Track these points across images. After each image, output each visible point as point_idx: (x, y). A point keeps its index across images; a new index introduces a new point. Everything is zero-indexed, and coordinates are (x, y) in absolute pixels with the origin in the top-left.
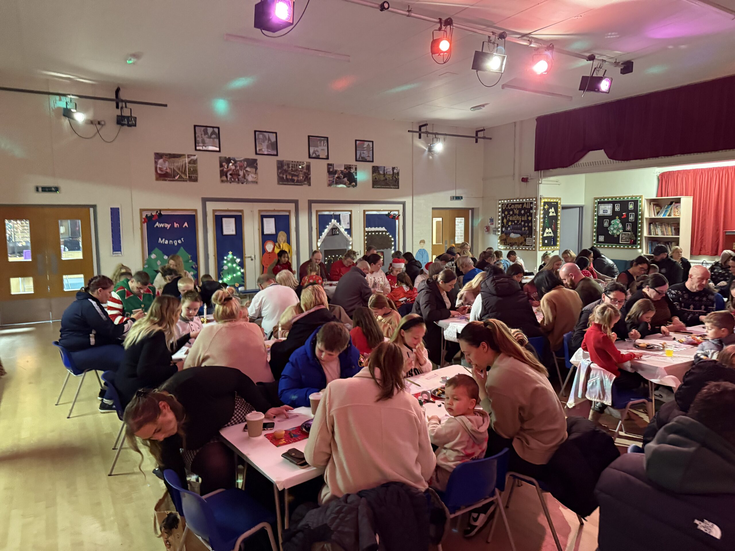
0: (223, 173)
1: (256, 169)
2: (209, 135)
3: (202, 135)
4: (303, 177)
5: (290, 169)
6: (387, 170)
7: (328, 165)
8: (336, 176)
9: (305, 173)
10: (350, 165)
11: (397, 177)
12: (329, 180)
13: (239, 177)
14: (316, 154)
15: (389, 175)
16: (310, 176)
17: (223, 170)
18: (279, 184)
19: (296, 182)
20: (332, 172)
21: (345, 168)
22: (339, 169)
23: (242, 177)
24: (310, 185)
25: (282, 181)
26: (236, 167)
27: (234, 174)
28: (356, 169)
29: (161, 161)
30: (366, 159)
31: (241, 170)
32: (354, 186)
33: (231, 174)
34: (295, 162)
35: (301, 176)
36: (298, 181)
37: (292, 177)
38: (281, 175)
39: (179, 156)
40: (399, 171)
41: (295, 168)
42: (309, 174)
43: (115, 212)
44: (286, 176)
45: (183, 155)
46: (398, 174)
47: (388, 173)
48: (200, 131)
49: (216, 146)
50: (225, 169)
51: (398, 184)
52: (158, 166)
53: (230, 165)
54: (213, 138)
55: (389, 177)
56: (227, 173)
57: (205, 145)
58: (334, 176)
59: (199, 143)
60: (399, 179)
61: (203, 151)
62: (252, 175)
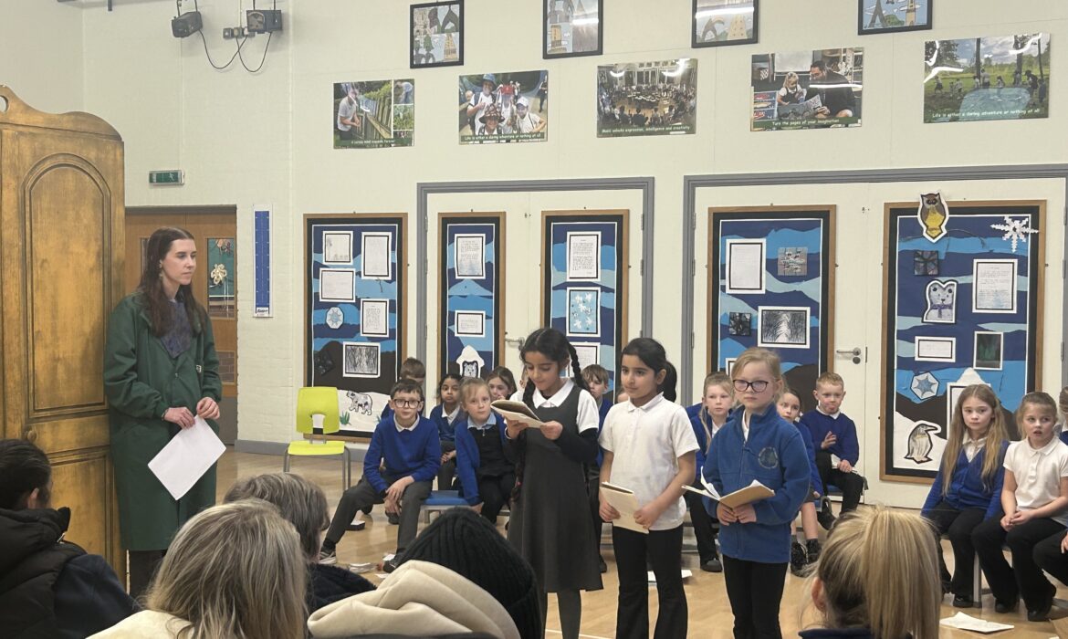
0: (466, 119)
1: (543, 96)
2: (441, 24)
3: (425, 27)
4: (671, 108)
5: (634, 87)
6: (989, 49)
7: (756, 59)
8: (783, 92)
9: (678, 94)
10: (836, 51)
11: (1036, 72)
12: (757, 111)
14: (714, 31)
15: (1002, 67)
16: (692, 102)
17: (466, 109)
18: (600, 134)
19: (650, 125)
20: (766, 80)
21: (814, 65)
22: (791, 69)
23: (508, 124)
24: (691, 131)
25: (610, 124)
26: (494, 98)
27: (490, 117)
28: (858, 61)
29: (344, 101)
30: (900, 22)
31: (507, 106)
32: (846, 122)
33: (482, 120)
34: (649, 65)
35: (666, 106)
36: (655, 122)
37: (638, 111)
38: (607, 109)
39: (380, 84)
40: (1048, 49)
41: (647, 82)
42: (691, 98)
43: (262, 220)
44: (622, 109)
45: (389, 82)
46: (1043, 59)
47: (994, 63)
48: (422, 18)
49: (454, 52)
50: (470, 108)
51: (1041, 101)
52: (340, 114)
53: (482, 95)
54: (449, 32)
55: (999, 78)
56: (474, 118)
57: (432, 52)
58: (774, 95)
59: (418, 48)
60: (1048, 79)
61: (427, 65)
62: (532, 116)
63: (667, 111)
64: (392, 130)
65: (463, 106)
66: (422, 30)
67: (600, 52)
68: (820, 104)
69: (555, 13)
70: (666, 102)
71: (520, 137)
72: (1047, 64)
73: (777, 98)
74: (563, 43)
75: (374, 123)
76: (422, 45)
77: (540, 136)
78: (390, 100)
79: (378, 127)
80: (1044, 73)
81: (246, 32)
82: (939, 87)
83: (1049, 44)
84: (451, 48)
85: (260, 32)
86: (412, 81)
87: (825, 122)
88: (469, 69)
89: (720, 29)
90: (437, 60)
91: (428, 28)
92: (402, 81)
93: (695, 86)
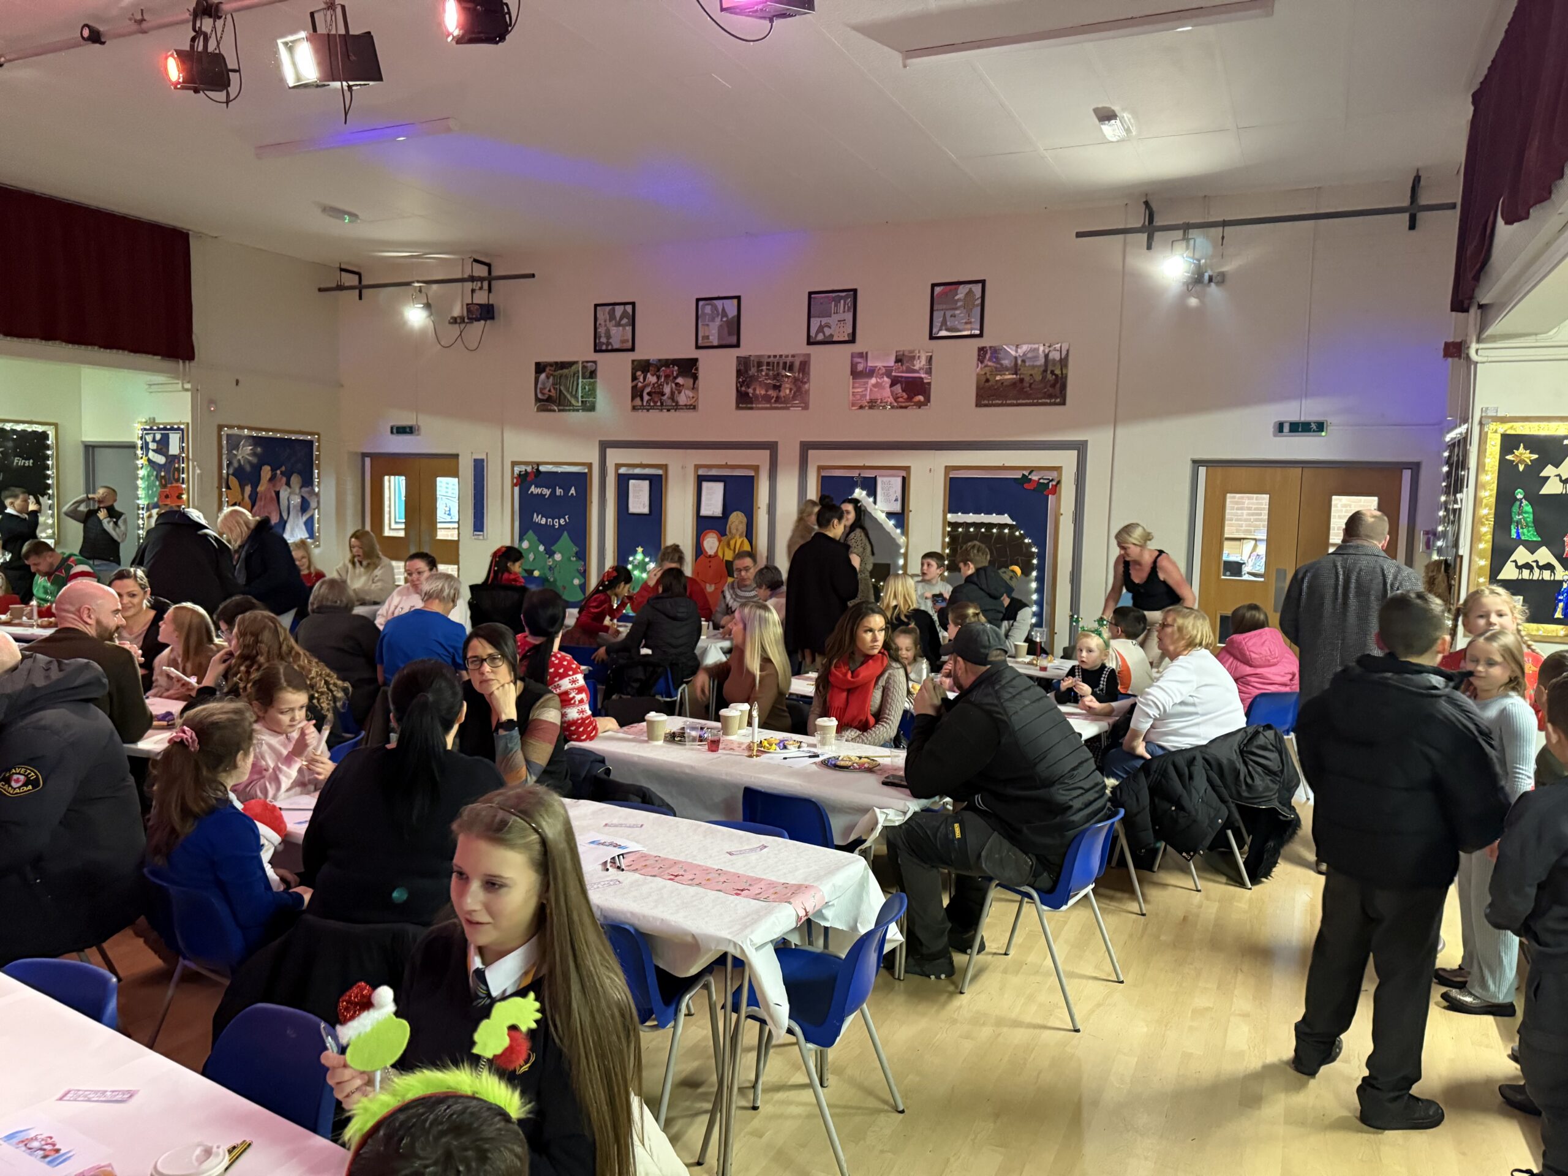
0: (637, 393)
1: (695, 378)
2: (618, 319)
3: (605, 321)
4: (791, 390)
5: (764, 373)
6: (1025, 354)
8: (874, 380)
9: (796, 379)
10: (913, 352)
11: (1058, 372)
12: (853, 395)
13: (665, 398)
14: (824, 334)
15: (1034, 367)
16: (806, 386)
17: (636, 385)
18: (738, 408)
19: (776, 401)
20: (861, 372)
21: (897, 361)
22: (879, 364)
23: (668, 398)
24: (806, 407)
25: (745, 401)
26: (658, 378)
27: (655, 392)
28: (930, 360)
29: (543, 376)
30: (961, 332)
31: (667, 384)
32: (920, 405)
33: (649, 394)
34: (775, 356)
35: (786, 388)
36: (778, 399)
37: (767, 391)
38: (743, 389)
39: (570, 364)
40: (1067, 354)
41: (773, 370)
42: (805, 383)
43: (479, 467)
44: (755, 390)
45: (576, 363)
46: (1064, 362)
47: (1027, 364)
48: (602, 314)
49: (628, 341)
50: (640, 385)
51: (1061, 393)
52: (539, 386)
53: (649, 375)
54: (624, 326)
55: (1031, 375)
56: (642, 392)
57: (611, 341)
58: (867, 383)
59: (600, 337)
60: (1066, 377)
61: (607, 351)
62: (687, 392)
63: (788, 391)
64: (580, 399)
65: (635, 383)
66: (603, 323)
67: (738, 345)
68: (900, 391)
69: (704, 314)
70: (787, 386)
71: (677, 407)
72: (1066, 366)
73: (869, 385)
74: (711, 338)
75: (566, 393)
76: (603, 335)
77: (693, 407)
78: (578, 377)
79: (569, 396)
80: (1064, 372)
81: (466, 320)
82: (987, 380)
83: (1068, 351)
84: (625, 338)
85: (478, 320)
86: (595, 362)
87: (903, 404)
88: (639, 355)
89: (827, 331)
90: (616, 346)
91: (608, 322)
92: (587, 362)
93: (809, 374)
